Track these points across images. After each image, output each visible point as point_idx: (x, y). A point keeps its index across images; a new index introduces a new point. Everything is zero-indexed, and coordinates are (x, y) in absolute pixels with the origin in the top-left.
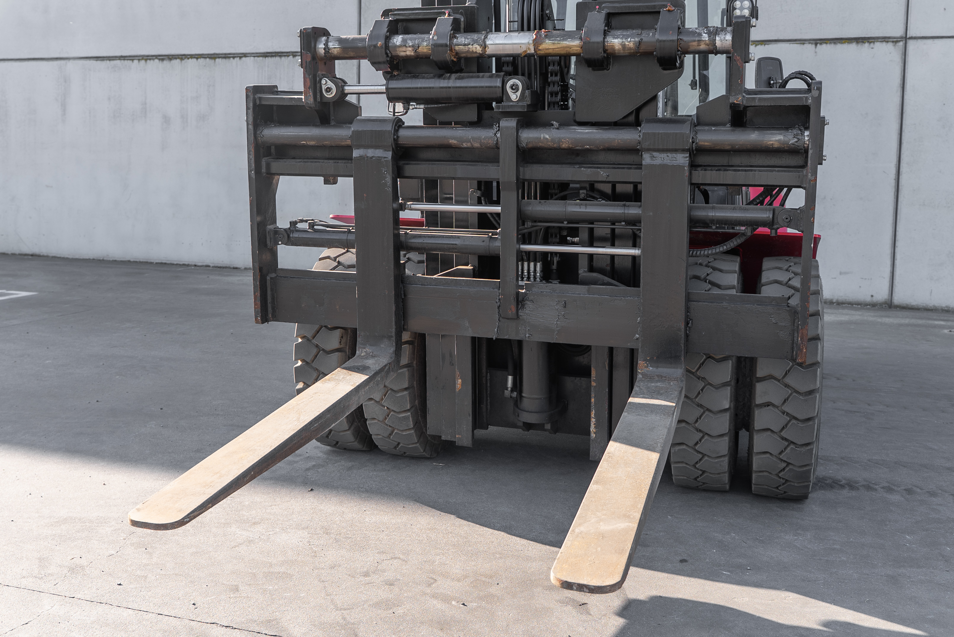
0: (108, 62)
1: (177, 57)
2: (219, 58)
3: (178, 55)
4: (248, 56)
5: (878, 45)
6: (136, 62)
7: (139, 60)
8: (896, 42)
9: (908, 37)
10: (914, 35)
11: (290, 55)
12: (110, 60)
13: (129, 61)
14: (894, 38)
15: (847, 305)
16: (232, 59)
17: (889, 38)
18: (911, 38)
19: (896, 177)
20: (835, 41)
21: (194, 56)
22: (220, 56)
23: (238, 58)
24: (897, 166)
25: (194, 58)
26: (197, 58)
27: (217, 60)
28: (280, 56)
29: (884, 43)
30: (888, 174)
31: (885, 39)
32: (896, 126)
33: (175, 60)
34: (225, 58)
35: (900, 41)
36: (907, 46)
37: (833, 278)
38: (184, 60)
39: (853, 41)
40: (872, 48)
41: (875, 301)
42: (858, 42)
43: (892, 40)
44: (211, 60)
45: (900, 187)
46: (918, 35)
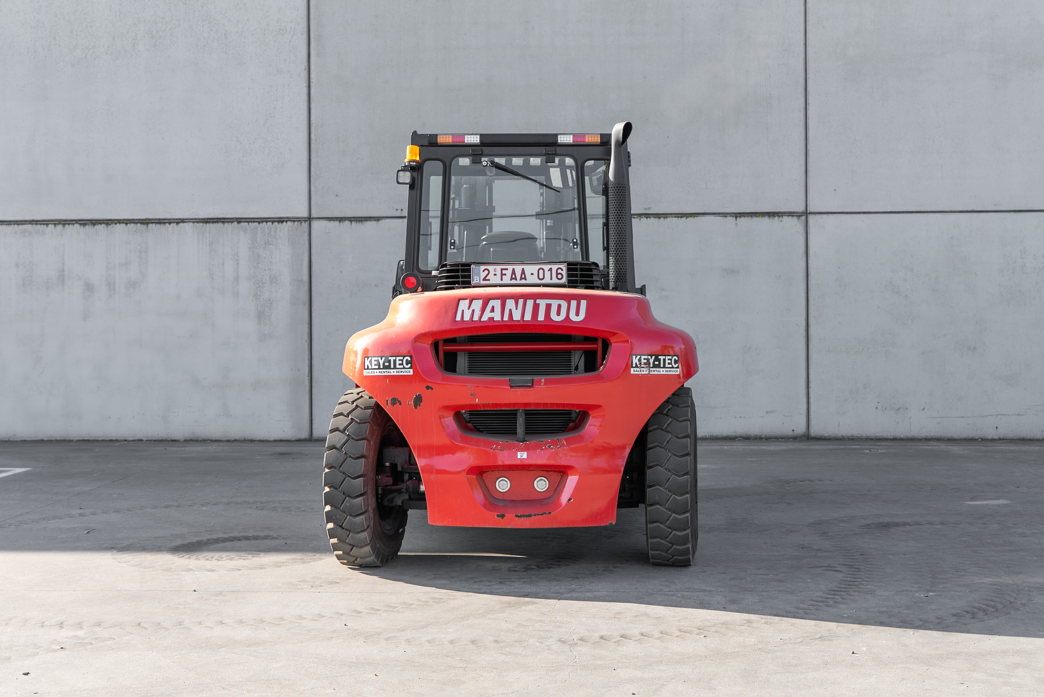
0: (16, 226)
1: (102, 222)
2: (152, 223)
3: (103, 220)
4: (186, 222)
5: (785, 218)
6: (51, 226)
7: (55, 224)
8: (800, 216)
9: (808, 212)
10: (813, 211)
11: (234, 221)
12: (18, 224)
13: (42, 226)
14: (798, 213)
15: (774, 440)
16: (167, 224)
17: (794, 213)
18: (811, 213)
19: (807, 328)
20: (751, 215)
21: (122, 221)
22: (153, 221)
23: (175, 224)
24: (806, 319)
25: (123, 223)
26: (126, 224)
27: (150, 225)
28: (223, 222)
29: (790, 217)
30: (800, 326)
31: (791, 214)
32: (803, 286)
33: (100, 225)
34: (159, 223)
35: (802, 216)
36: (808, 220)
37: (761, 417)
38: (110, 225)
39: (766, 215)
40: (781, 221)
41: (796, 435)
42: (769, 216)
43: (796, 214)
44: (142, 226)
45: (810, 337)
46: (816, 211)
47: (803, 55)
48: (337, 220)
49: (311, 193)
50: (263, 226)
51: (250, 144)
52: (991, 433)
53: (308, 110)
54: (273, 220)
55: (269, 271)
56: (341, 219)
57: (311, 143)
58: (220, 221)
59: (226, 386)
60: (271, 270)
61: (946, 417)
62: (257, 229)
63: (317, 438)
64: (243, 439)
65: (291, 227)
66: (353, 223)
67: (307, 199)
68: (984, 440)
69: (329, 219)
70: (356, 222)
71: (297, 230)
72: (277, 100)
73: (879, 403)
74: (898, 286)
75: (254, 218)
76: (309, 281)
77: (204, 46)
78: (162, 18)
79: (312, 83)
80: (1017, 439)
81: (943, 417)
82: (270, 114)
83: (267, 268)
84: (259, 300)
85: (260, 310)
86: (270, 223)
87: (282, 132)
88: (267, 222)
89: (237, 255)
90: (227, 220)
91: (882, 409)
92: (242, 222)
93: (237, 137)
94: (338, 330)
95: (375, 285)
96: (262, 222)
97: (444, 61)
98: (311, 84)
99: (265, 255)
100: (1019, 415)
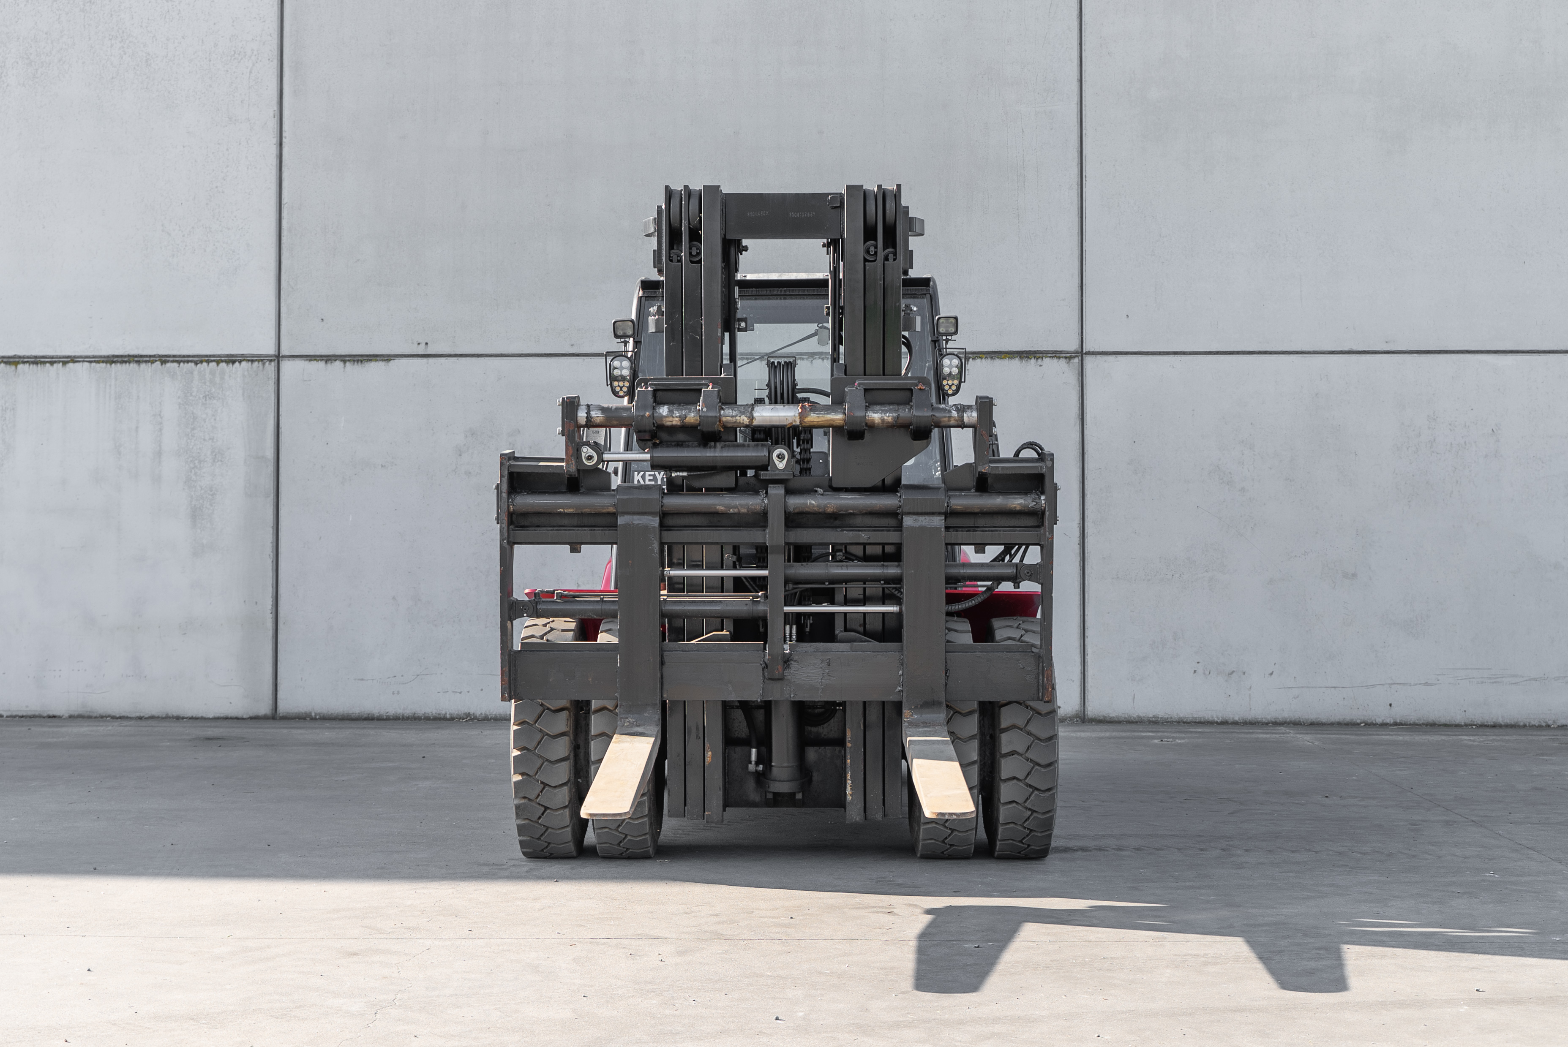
2: (24, 363)
4: (79, 362)
5: (1047, 361)
8: (1070, 358)
9: (1084, 351)
10: (1092, 350)
11: (156, 361)
14: (1068, 353)
16: (48, 365)
17: (1061, 352)
18: (1089, 353)
19: (1080, 540)
20: (992, 355)
22: (26, 360)
23: (61, 364)
24: (1081, 525)
27: (20, 366)
28: (138, 362)
29: (1055, 360)
30: (1071, 537)
31: (1056, 354)
32: (1077, 472)
34: (36, 363)
35: (1075, 357)
36: (1084, 364)
39: (1015, 355)
40: (1041, 366)
41: (1063, 715)
42: (1021, 358)
43: (1064, 355)
44: (8, 366)
45: (1086, 555)
46: (1097, 350)
47: (1076, 99)
48: (321, 360)
49: (281, 315)
50: (202, 369)
51: (183, 236)
52: (1381, 714)
53: (278, 181)
54: (219, 360)
55: (210, 441)
56: (328, 359)
57: (282, 235)
58: (134, 360)
59: (139, 628)
60: (215, 440)
61: (1308, 687)
62: (192, 373)
63: (284, 714)
64: (164, 716)
65: (248, 370)
66: (348, 364)
67: (274, 325)
68: (1370, 725)
69: (308, 359)
70: (352, 362)
71: (257, 375)
72: (228, 166)
73: (1198, 663)
74: (1230, 473)
75: (189, 356)
76: (276, 458)
77: (113, 78)
78: (46, 34)
79: (285, 138)
80: (1423, 724)
81: (1302, 687)
82: (217, 187)
83: (207, 437)
84: (194, 489)
85: (195, 505)
86: (213, 364)
87: (235, 217)
88: (208, 362)
89: (160, 415)
90: (144, 359)
91: (1204, 674)
92: (168, 361)
93: (163, 225)
94: (320, 538)
95: (382, 466)
96: (201, 362)
97: (497, 104)
98: (284, 140)
99: (204, 416)
100: (1426, 684)
